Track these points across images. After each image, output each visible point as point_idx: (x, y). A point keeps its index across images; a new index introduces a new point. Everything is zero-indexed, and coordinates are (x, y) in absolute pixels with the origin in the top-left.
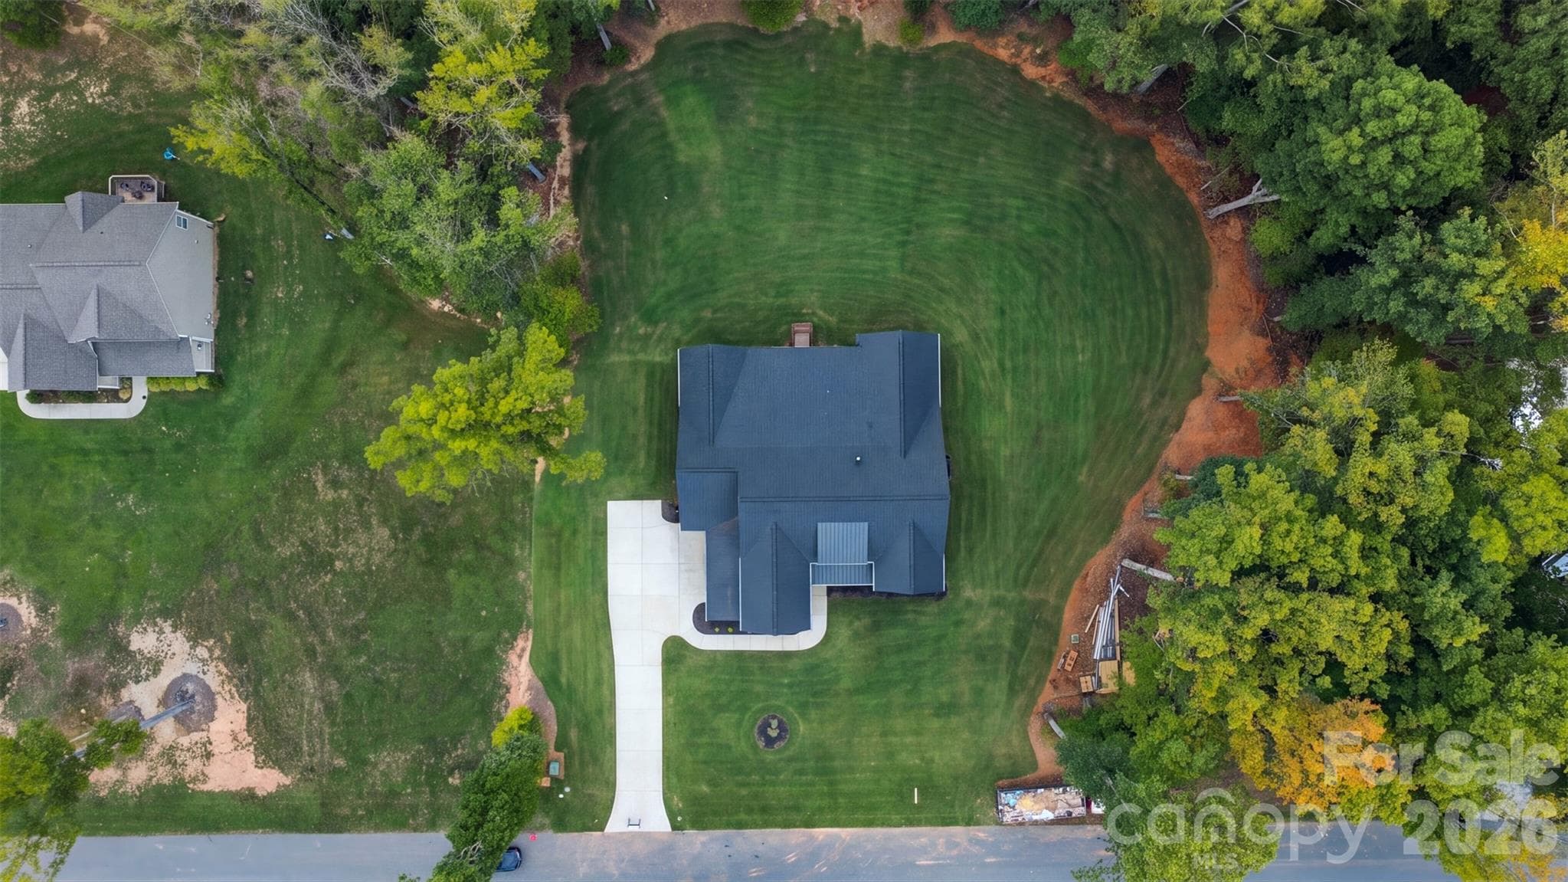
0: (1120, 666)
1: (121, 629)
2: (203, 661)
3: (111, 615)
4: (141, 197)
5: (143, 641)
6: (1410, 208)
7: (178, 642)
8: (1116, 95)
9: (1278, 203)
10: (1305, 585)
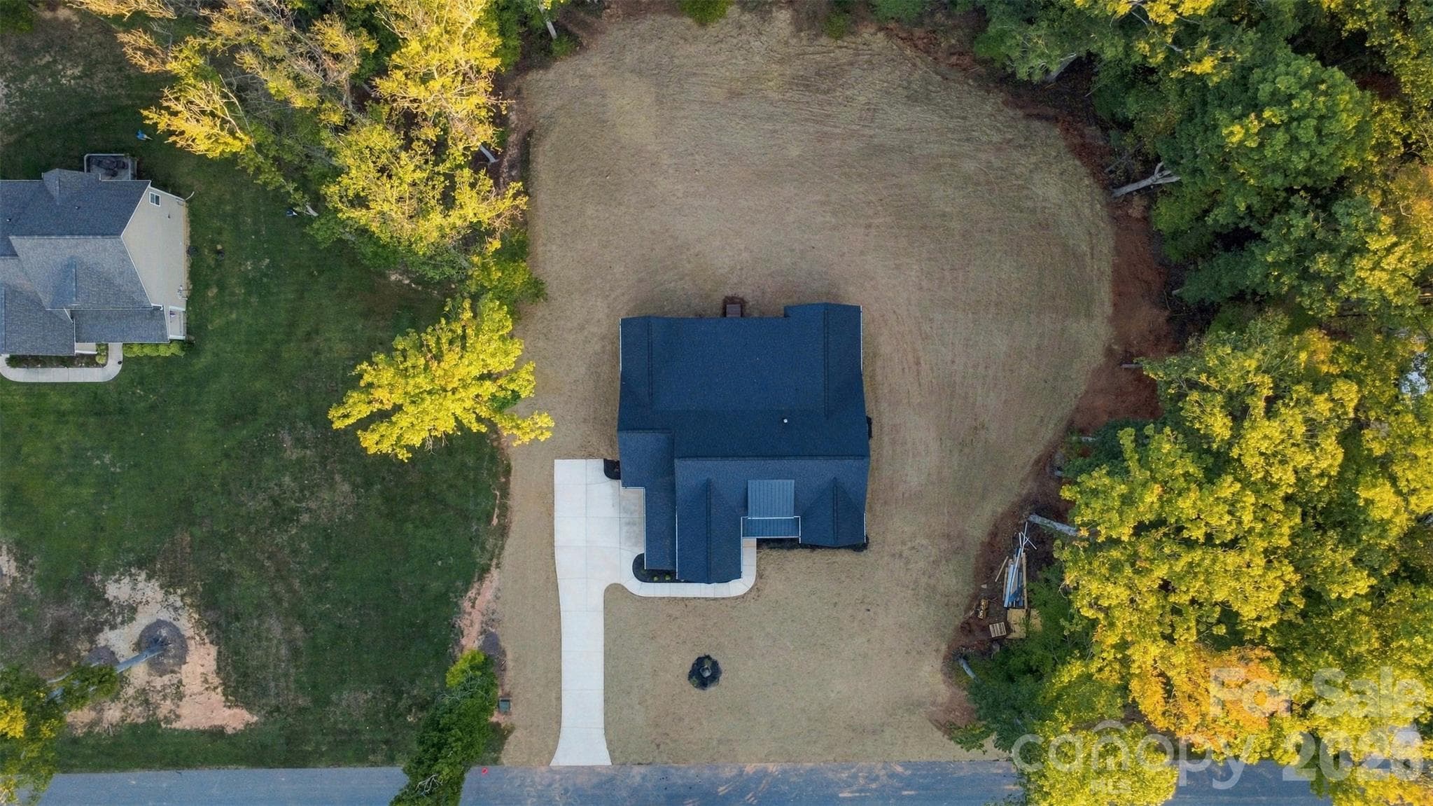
0: (1028, 615)
1: (98, 578)
2: (176, 609)
3: (89, 566)
4: (114, 175)
5: (117, 590)
6: (1305, 188)
7: (151, 591)
8: (1028, 84)
9: (1179, 184)
10: (1202, 540)
